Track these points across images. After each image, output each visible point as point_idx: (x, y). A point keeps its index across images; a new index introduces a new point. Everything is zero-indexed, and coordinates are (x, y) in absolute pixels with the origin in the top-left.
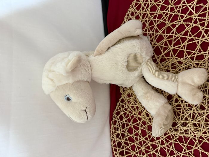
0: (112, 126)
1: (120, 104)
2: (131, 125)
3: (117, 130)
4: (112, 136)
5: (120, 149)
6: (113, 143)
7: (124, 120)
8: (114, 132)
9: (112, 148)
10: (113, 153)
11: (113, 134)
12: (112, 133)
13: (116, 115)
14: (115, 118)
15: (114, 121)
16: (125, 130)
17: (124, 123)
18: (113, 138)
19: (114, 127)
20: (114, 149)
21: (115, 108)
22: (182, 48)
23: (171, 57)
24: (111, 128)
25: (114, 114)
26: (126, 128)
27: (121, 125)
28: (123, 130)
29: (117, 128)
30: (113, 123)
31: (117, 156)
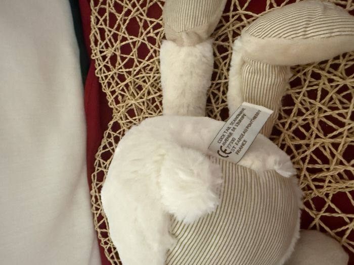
0: (94, 185)
1: (109, 133)
4: (95, 205)
6: (99, 222)
8: (99, 198)
9: (97, 232)
10: (100, 241)
12: (94, 201)
13: (102, 161)
14: (100, 166)
15: (98, 174)
18: (97, 210)
19: (98, 186)
20: (102, 233)
21: (100, 145)
23: (233, 11)
24: (91, 189)
25: (96, 157)
30: (96, 178)
31: (108, 246)
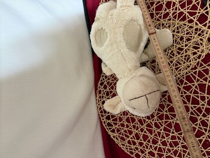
0: (97, 95)
1: (103, 75)
2: (114, 91)
3: (102, 98)
4: (98, 103)
5: (106, 114)
6: (100, 110)
7: (108, 88)
8: (100, 100)
9: (99, 115)
10: (100, 118)
11: (99, 102)
13: (100, 86)
14: (100, 88)
16: (109, 97)
17: (108, 91)
18: (99, 105)
19: (99, 96)
20: (101, 115)
21: (100, 80)
22: (152, 11)
24: (96, 97)
25: (98, 85)
26: (110, 95)
27: (105, 93)
28: (108, 97)
29: (102, 96)
30: (98, 92)
31: (104, 121)
